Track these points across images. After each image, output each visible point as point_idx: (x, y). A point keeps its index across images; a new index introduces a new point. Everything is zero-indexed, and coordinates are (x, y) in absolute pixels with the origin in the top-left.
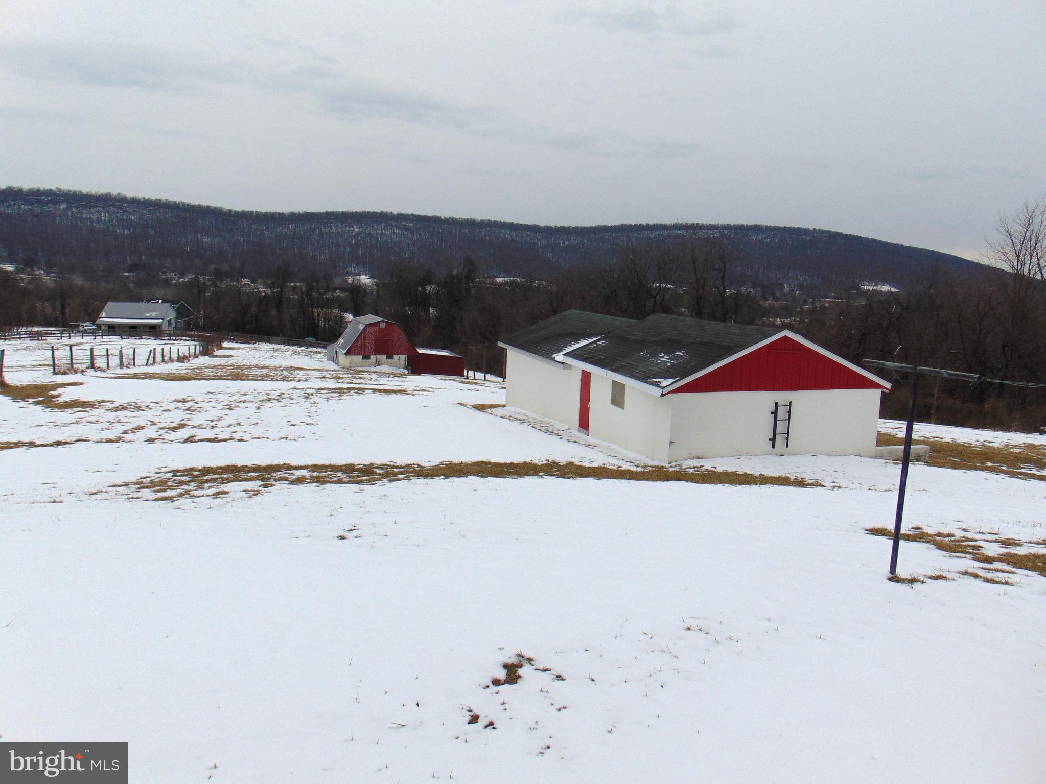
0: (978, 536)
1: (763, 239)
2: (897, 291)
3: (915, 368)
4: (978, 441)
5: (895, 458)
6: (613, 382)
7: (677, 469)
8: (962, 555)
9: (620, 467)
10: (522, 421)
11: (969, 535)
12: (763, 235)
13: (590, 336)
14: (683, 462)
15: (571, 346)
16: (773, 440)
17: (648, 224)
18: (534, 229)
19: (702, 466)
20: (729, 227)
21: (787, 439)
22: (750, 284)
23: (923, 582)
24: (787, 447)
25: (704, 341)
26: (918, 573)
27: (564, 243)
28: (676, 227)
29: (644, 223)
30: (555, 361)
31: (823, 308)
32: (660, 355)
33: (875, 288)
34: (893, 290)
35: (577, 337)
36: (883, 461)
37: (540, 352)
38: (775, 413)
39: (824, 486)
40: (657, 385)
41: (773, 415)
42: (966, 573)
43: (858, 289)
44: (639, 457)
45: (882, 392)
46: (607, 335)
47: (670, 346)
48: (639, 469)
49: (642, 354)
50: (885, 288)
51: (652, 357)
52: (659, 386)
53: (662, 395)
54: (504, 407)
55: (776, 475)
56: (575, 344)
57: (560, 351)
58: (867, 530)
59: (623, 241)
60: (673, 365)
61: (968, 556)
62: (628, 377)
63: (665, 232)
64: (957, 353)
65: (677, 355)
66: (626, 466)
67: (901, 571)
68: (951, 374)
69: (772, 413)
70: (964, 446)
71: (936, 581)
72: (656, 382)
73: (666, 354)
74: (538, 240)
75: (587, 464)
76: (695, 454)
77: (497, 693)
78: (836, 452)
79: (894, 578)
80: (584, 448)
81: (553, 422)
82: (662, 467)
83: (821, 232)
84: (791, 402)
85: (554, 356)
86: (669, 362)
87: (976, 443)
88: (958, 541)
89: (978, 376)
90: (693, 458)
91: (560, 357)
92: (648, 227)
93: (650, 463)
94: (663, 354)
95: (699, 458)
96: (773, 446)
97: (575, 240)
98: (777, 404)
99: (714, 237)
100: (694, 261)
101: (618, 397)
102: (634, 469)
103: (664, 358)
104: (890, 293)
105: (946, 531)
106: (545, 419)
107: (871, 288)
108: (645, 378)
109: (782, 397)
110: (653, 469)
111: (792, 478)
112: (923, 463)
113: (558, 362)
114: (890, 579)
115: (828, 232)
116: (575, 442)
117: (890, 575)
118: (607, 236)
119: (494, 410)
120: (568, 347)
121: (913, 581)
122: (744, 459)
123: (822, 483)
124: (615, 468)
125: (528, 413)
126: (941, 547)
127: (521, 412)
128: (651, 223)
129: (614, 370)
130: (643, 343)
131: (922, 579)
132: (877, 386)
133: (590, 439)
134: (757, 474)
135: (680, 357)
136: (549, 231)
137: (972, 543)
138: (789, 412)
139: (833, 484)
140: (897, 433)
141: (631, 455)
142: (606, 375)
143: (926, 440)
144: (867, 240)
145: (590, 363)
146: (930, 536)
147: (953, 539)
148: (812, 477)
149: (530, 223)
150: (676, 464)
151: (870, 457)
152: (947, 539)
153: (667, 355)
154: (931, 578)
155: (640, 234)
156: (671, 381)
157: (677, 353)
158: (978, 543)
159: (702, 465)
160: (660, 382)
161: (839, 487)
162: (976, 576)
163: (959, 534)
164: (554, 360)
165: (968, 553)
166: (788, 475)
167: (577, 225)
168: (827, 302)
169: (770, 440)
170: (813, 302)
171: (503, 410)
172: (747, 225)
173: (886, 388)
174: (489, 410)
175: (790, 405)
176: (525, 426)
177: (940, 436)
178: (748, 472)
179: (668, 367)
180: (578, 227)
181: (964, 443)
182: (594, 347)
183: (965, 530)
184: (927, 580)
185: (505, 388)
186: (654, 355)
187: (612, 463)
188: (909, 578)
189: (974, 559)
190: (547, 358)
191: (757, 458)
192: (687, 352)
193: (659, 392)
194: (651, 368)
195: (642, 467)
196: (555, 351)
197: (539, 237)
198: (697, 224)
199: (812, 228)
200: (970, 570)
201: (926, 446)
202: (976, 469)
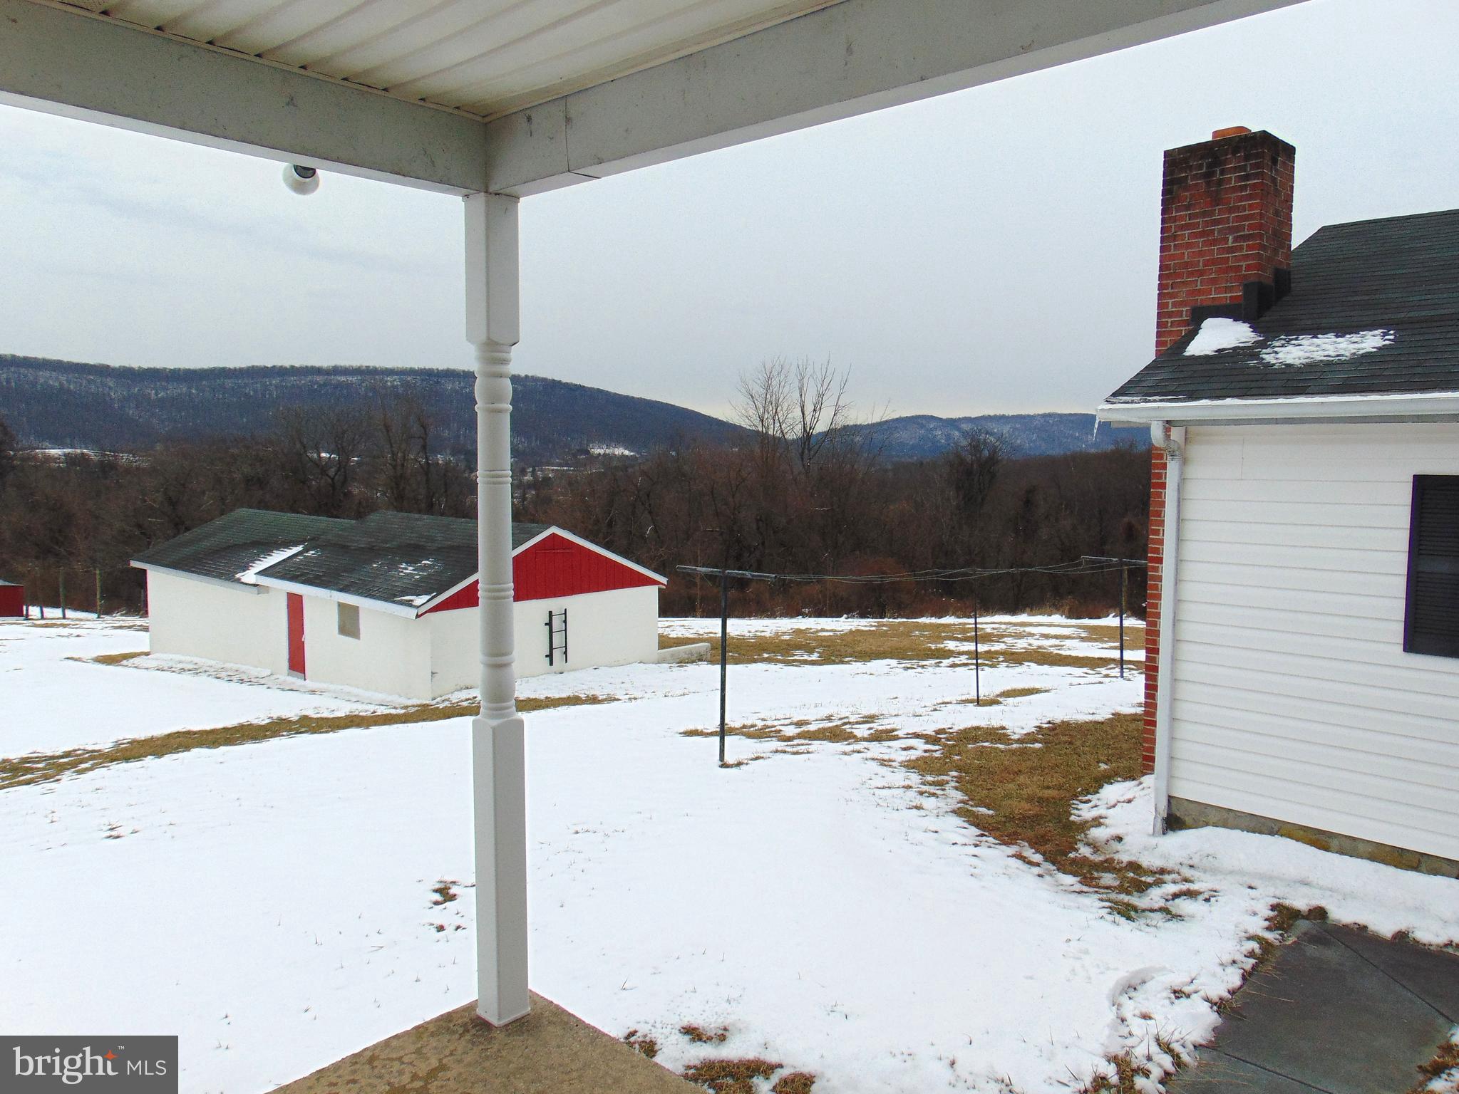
0: (776, 723)
1: (462, 388)
2: (632, 454)
3: (723, 572)
4: (749, 632)
5: (678, 660)
6: (341, 605)
7: (447, 704)
8: (769, 739)
9: (375, 712)
10: (196, 671)
11: (769, 723)
12: (460, 384)
13: (287, 545)
14: (449, 696)
15: (260, 560)
16: (550, 656)
17: (292, 367)
18: (102, 371)
19: (476, 697)
20: (412, 372)
21: (565, 653)
22: (448, 451)
23: (747, 764)
24: (566, 662)
25: (455, 544)
26: (742, 757)
27: (157, 394)
28: (336, 371)
29: (287, 364)
30: (242, 583)
31: (546, 479)
32: (402, 566)
33: (608, 451)
34: (627, 453)
35: (267, 546)
36: (667, 665)
37: (213, 571)
38: (550, 624)
39: (620, 700)
40: (409, 604)
41: (548, 627)
42: (777, 751)
43: (587, 452)
44: (390, 698)
45: (659, 589)
46: (312, 541)
47: (413, 552)
48: (403, 711)
49: (375, 565)
50: (620, 451)
51: (390, 570)
52: (411, 606)
53: (418, 616)
54: (148, 655)
55: (564, 695)
56: (266, 558)
57: (245, 568)
58: (680, 733)
59: (255, 391)
60: (422, 577)
61: (774, 739)
62: (366, 597)
63: (320, 379)
64: (712, 531)
65: (425, 564)
66: (381, 711)
67: (729, 758)
68: (753, 576)
69: (546, 624)
70: (738, 639)
71: (757, 761)
72: (406, 600)
73: (409, 563)
74: (110, 388)
75: (326, 714)
76: (463, 685)
77: (445, 909)
78: (618, 661)
79: (724, 765)
80: (308, 696)
81: (243, 668)
82: (428, 705)
83: (535, 379)
84: (566, 610)
85: (237, 576)
86: (417, 575)
87: (748, 634)
88: (761, 729)
89: (774, 575)
90: (461, 689)
91: (249, 576)
92: (294, 371)
93: (409, 703)
94: (404, 564)
95: (467, 688)
96: (551, 663)
97: (174, 390)
98: (550, 613)
99: (393, 387)
100: (387, 428)
101: (349, 624)
102: (393, 711)
103: (406, 569)
104: (623, 456)
105: (749, 723)
106: (228, 665)
107: (601, 451)
108: (390, 596)
109: (556, 604)
110: (416, 709)
111: (583, 696)
112: (706, 663)
113: (246, 584)
114: (722, 766)
115: (544, 380)
116: (291, 690)
117: (720, 763)
118: (229, 383)
119: (136, 661)
120: (256, 562)
121: (739, 764)
122: (520, 683)
123: (616, 697)
124: (369, 713)
125: (196, 660)
126: (749, 736)
127: (187, 659)
128: (297, 365)
129: (344, 589)
130: (373, 552)
131: (746, 762)
132: (654, 582)
133: (309, 684)
134: (542, 697)
135: (429, 566)
136: (126, 375)
137: (773, 729)
138: (565, 622)
139: (627, 697)
140: (669, 632)
141: (380, 696)
142: (331, 596)
143: (701, 637)
144: (591, 389)
145: (304, 582)
146: (737, 729)
147: (757, 728)
148: (602, 692)
149: (91, 361)
150: (443, 698)
151: (653, 663)
152: (752, 729)
153: (410, 566)
154: (751, 760)
155: (281, 381)
156: (425, 598)
157: (423, 562)
158: (778, 728)
159: (475, 695)
160: (412, 601)
161: (635, 699)
162: (785, 752)
163: (760, 724)
164: (238, 581)
165: (773, 737)
166: (577, 694)
167: (177, 366)
168: (550, 471)
169: (547, 656)
170: (534, 471)
171: (149, 659)
172: (437, 369)
173: (662, 584)
174: (124, 662)
175: (565, 614)
176: (203, 677)
177: (713, 631)
178: (532, 696)
179: (416, 580)
180: (180, 369)
181: (738, 635)
182: (301, 560)
183: (763, 720)
184: (750, 762)
185: (146, 629)
186: (393, 565)
187: (364, 709)
188: (736, 762)
189: (778, 741)
190: (226, 580)
191: (534, 679)
192: (436, 560)
193: (412, 613)
194: (393, 584)
195: (402, 708)
196: (237, 569)
197: (111, 384)
198: (366, 367)
199: (523, 375)
200: (779, 749)
201: (707, 644)
202: (755, 661)
